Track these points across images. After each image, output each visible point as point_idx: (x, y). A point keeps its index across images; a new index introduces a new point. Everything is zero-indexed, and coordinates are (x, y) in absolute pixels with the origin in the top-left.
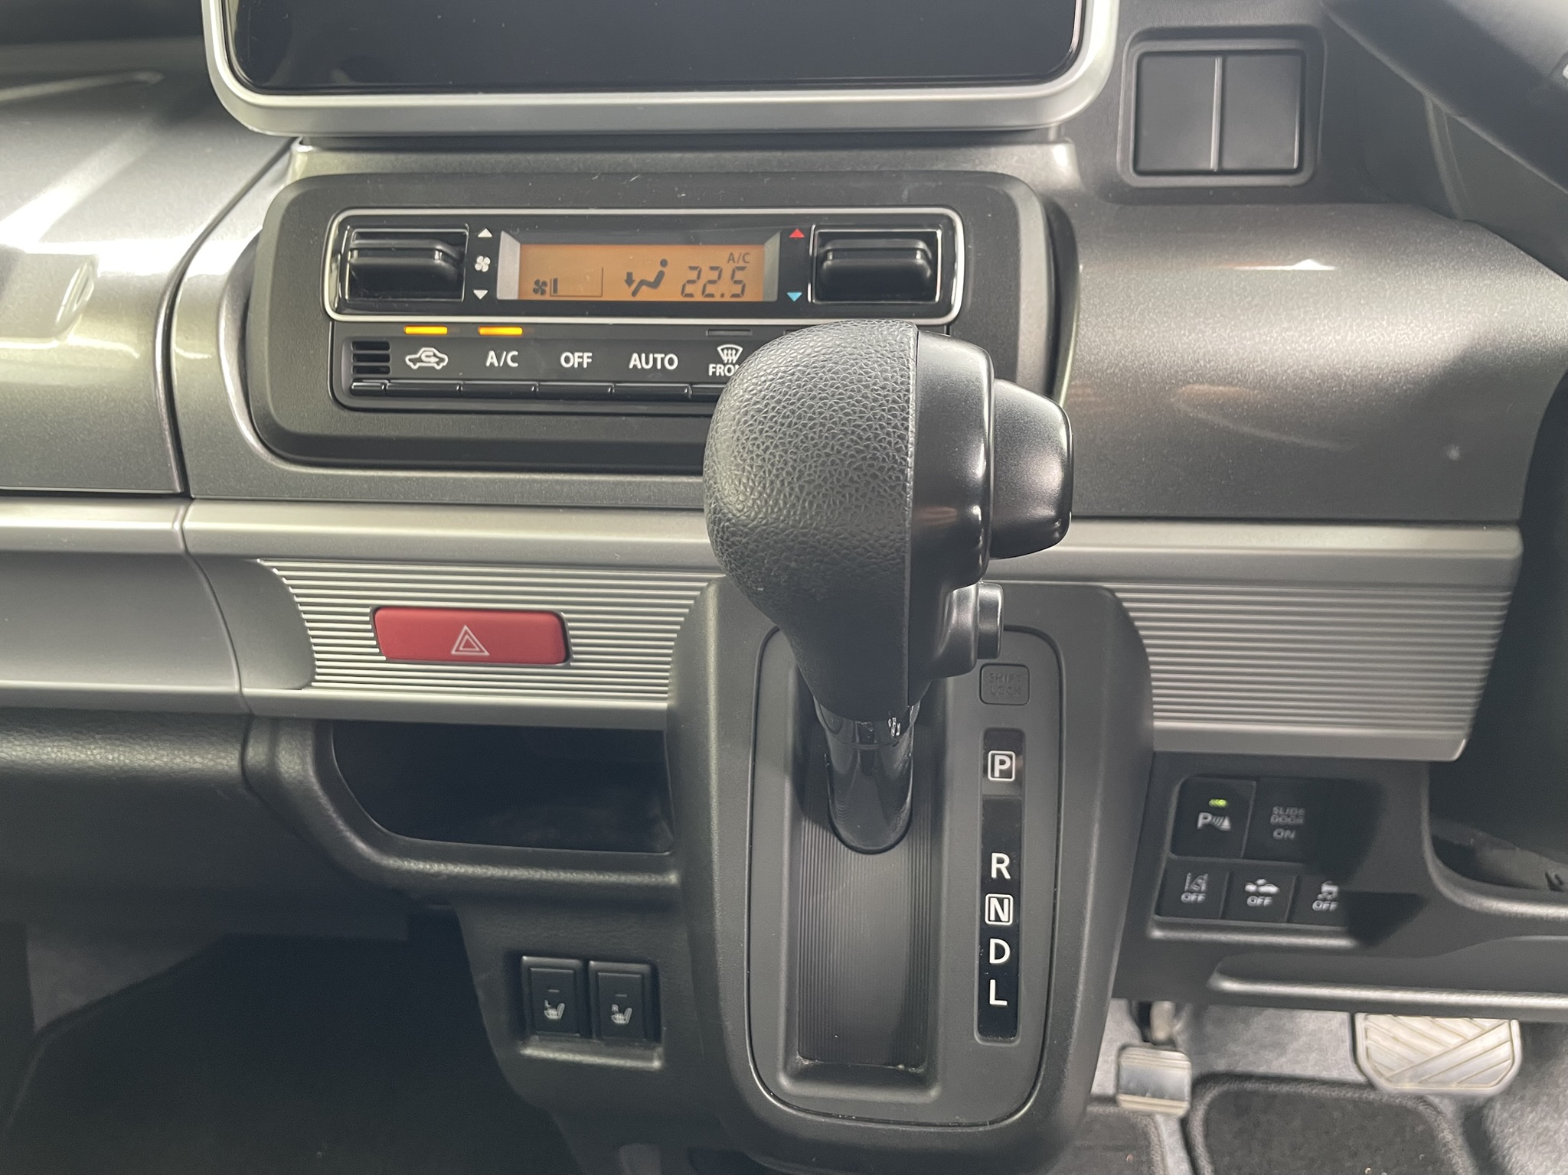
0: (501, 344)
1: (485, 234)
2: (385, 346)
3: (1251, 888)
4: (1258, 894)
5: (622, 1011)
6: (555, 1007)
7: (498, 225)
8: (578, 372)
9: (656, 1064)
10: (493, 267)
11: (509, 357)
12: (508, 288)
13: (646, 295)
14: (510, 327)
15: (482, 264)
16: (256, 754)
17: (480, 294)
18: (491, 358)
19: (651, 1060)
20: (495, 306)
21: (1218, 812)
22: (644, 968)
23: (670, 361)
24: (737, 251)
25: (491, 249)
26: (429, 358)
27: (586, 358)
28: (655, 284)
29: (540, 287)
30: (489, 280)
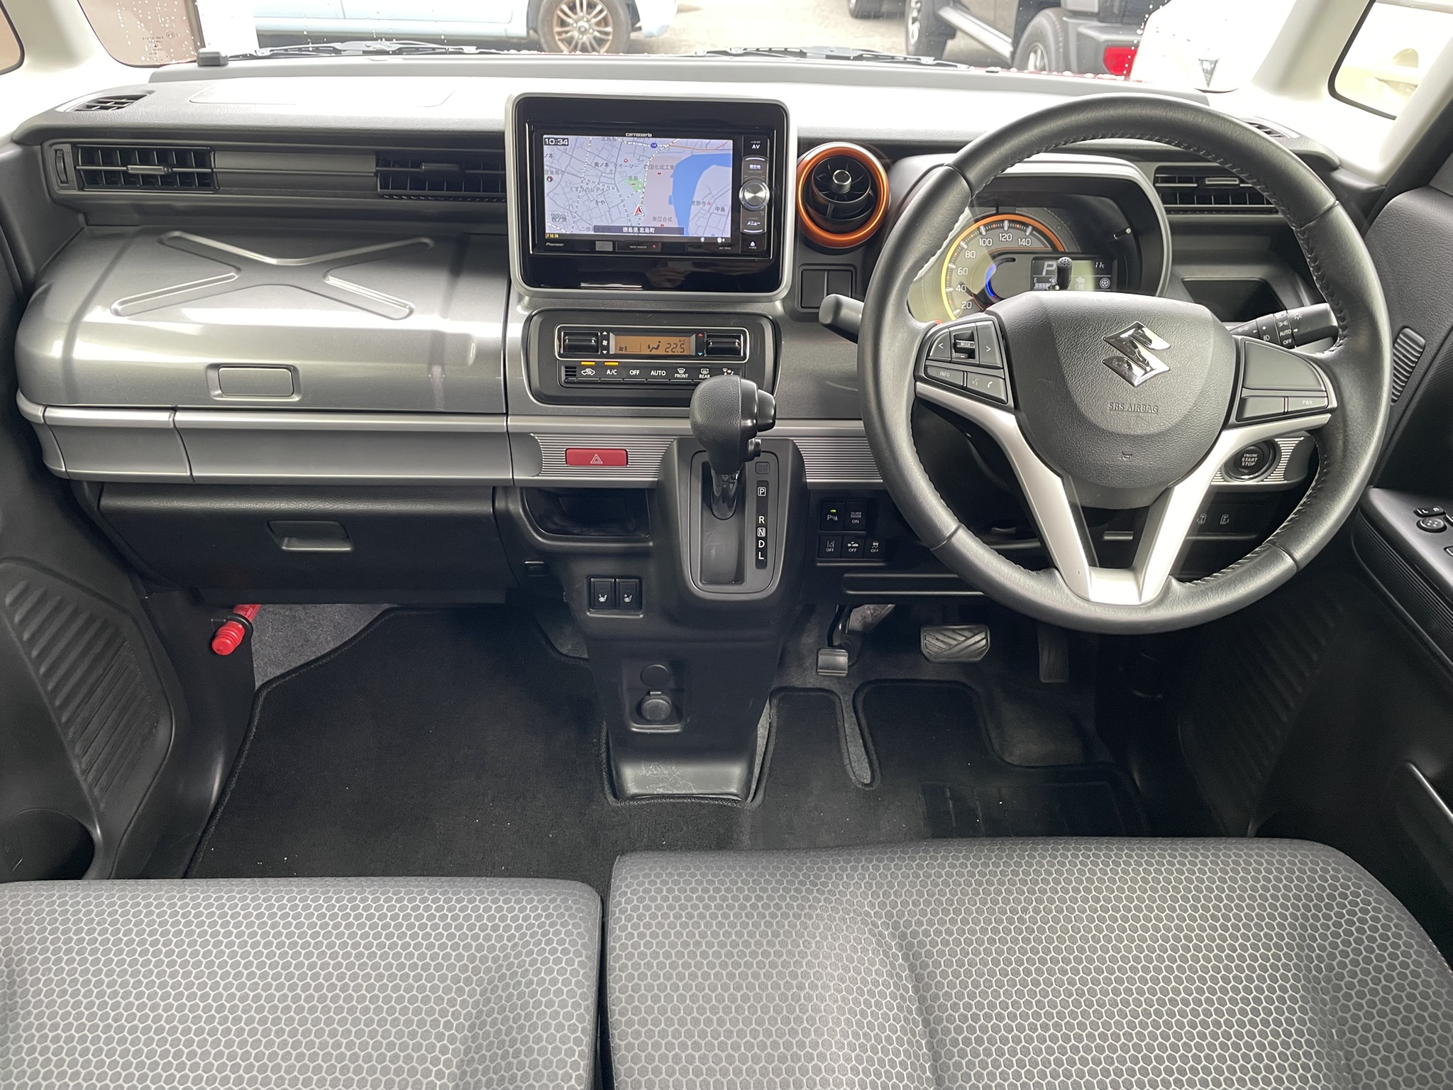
0: (611, 368)
1: (605, 333)
2: (575, 368)
3: (849, 545)
4: (852, 547)
5: (628, 597)
6: (603, 597)
7: (609, 330)
8: (635, 376)
9: (641, 616)
10: (608, 343)
11: (614, 371)
12: (612, 352)
13: (654, 352)
14: (613, 363)
15: (605, 343)
16: (500, 505)
17: (605, 352)
18: (608, 372)
19: (639, 615)
20: (609, 356)
21: (833, 514)
22: (637, 580)
23: (663, 373)
24: (682, 339)
25: (607, 338)
26: (589, 371)
27: (638, 372)
28: (657, 349)
29: (621, 349)
30: (607, 348)
